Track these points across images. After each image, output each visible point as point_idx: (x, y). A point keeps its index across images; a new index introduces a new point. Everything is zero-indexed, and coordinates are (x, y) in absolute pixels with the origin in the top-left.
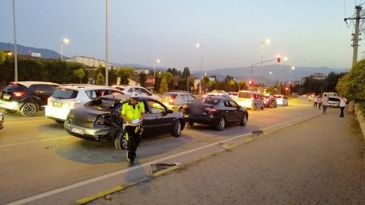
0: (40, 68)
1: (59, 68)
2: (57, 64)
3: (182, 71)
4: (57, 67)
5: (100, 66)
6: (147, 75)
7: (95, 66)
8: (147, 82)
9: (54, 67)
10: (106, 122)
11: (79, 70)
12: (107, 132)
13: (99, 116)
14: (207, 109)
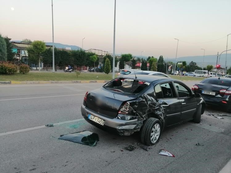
0: (69, 55)
1: (81, 56)
2: (79, 53)
3: (158, 58)
4: (79, 55)
5: (107, 55)
6: (136, 61)
7: (103, 55)
8: (136, 65)
9: (77, 55)
10: (132, 111)
11: (93, 56)
12: (135, 126)
13: (124, 103)
14: (221, 91)
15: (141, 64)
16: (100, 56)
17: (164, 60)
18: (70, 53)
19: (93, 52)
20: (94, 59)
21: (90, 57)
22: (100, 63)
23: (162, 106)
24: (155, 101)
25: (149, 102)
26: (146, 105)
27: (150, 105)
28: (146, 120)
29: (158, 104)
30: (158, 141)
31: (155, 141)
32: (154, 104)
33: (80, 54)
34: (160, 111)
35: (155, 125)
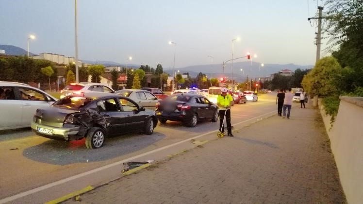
0: (5, 65)
2: (23, 61)
3: (155, 68)
4: (23, 65)
5: (70, 64)
6: (119, 72)
7: (65, 64)
8: (118, 79)
9: (20, 64)
10: (76, 122)
11: (47, 68)
12: (77, 131)
13: (69, 115)
14: (179, 106)
15: (126, 77)
16: (60, 65)
17: (164, 70)
18: (5, 62)
19: (48, 58)
20: (48, 72)
21: (42, 69)
22: (60, 77)
23: (104, 117)
24: (97, 113)
25: (91, 115)
26: (88, 117)
27: (92, 116)
28: (90, 129)
29: (100, 115)
30: (102, 146)
31: (99, 146)
32: (97, 116)
33: (25, 64)
34: (103, 121)
35: (98, 133)
